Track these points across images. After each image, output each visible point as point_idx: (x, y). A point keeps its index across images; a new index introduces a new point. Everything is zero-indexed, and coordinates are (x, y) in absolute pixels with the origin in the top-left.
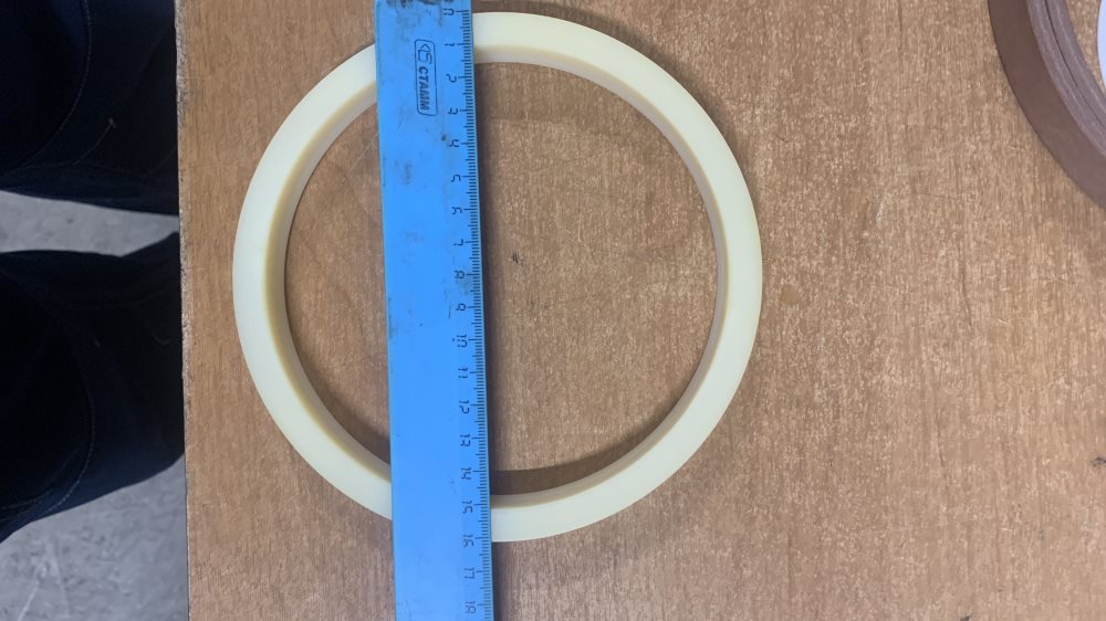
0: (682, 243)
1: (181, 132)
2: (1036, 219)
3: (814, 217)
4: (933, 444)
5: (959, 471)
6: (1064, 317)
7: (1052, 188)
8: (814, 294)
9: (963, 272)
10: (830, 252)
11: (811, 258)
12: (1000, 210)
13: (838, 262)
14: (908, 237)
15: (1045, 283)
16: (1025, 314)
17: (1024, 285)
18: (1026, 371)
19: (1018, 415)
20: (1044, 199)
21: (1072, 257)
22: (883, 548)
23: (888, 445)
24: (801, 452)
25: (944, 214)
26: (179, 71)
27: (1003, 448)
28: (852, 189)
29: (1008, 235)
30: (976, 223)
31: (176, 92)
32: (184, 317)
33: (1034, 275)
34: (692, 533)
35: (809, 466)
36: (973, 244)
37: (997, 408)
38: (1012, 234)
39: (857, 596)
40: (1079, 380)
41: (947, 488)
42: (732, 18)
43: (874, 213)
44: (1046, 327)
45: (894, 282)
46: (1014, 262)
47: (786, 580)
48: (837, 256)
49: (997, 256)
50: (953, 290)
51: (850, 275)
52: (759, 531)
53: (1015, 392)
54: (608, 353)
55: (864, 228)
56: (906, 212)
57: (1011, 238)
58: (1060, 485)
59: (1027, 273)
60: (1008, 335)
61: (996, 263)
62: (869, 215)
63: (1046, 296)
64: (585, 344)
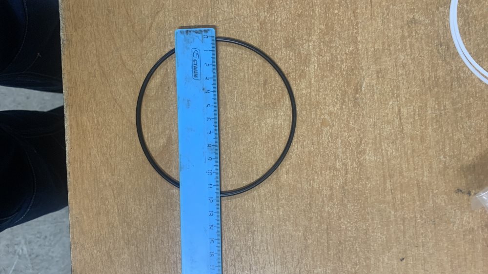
0: (279, 101)
1: (63, 57)
2: (430, 88)
3: (336, 88)
4: (388, 185)
5: (399, 196)
6: (442, 130)
7: (437, 74)
8: (336, 122)
9: (399, 111)
10: (342, 104)
11: (334, 106)
12: (415, 84)
13: (346, 107)
14: (376, 97)
15: (434, 115)
16: (426, 128)
17: (426, 116)
18: (427, 153)
19: (423, 172)
20: (433, 79)
21: (446, 104)
22: (367, 230)
23: (369, 186)
24: (331, 189)
25: (391, 87)
26: (61, 31)
27: (417, 186)
28: (352, 77)
29: (419, 95)
30: (405, 90)
31: (60, 40)
32: (67, 137)
33: (430, 112)
34: (286, 225)
35: (335, 195)
36: (404, 99)
37: (415, 169)
38: (420, 94)
39: (356, 250)
40: (449, 156)
41: (394, 204)
42: (299, 4)
43: (361, 87)
44: (435, 134)
45: (370, 116)
46: (421, 106)
47: (326, 244)
48: (345, 105)
49: (414, 104)
50: (395, 119)
51: (351, 113)
52: (314, 224)
53: (422, 162)
54: (249, 149)
55: (357, 93)
56: (375, 86)
57: (420, 96)
58: (442, 201)
59: (427, 111)
60: (419, 138)
61: (414, 107)
62: (359, 87)
63: (435, 121)
64: (239, 145)
